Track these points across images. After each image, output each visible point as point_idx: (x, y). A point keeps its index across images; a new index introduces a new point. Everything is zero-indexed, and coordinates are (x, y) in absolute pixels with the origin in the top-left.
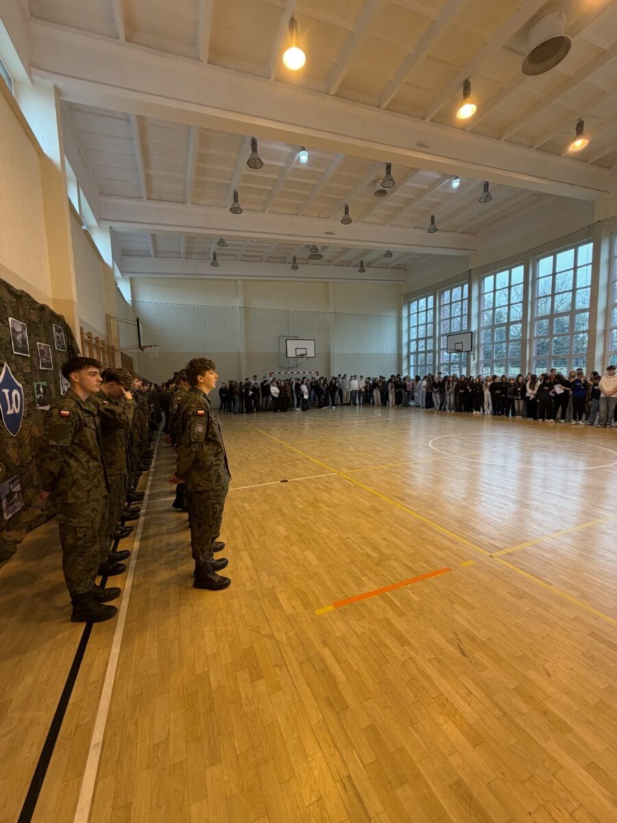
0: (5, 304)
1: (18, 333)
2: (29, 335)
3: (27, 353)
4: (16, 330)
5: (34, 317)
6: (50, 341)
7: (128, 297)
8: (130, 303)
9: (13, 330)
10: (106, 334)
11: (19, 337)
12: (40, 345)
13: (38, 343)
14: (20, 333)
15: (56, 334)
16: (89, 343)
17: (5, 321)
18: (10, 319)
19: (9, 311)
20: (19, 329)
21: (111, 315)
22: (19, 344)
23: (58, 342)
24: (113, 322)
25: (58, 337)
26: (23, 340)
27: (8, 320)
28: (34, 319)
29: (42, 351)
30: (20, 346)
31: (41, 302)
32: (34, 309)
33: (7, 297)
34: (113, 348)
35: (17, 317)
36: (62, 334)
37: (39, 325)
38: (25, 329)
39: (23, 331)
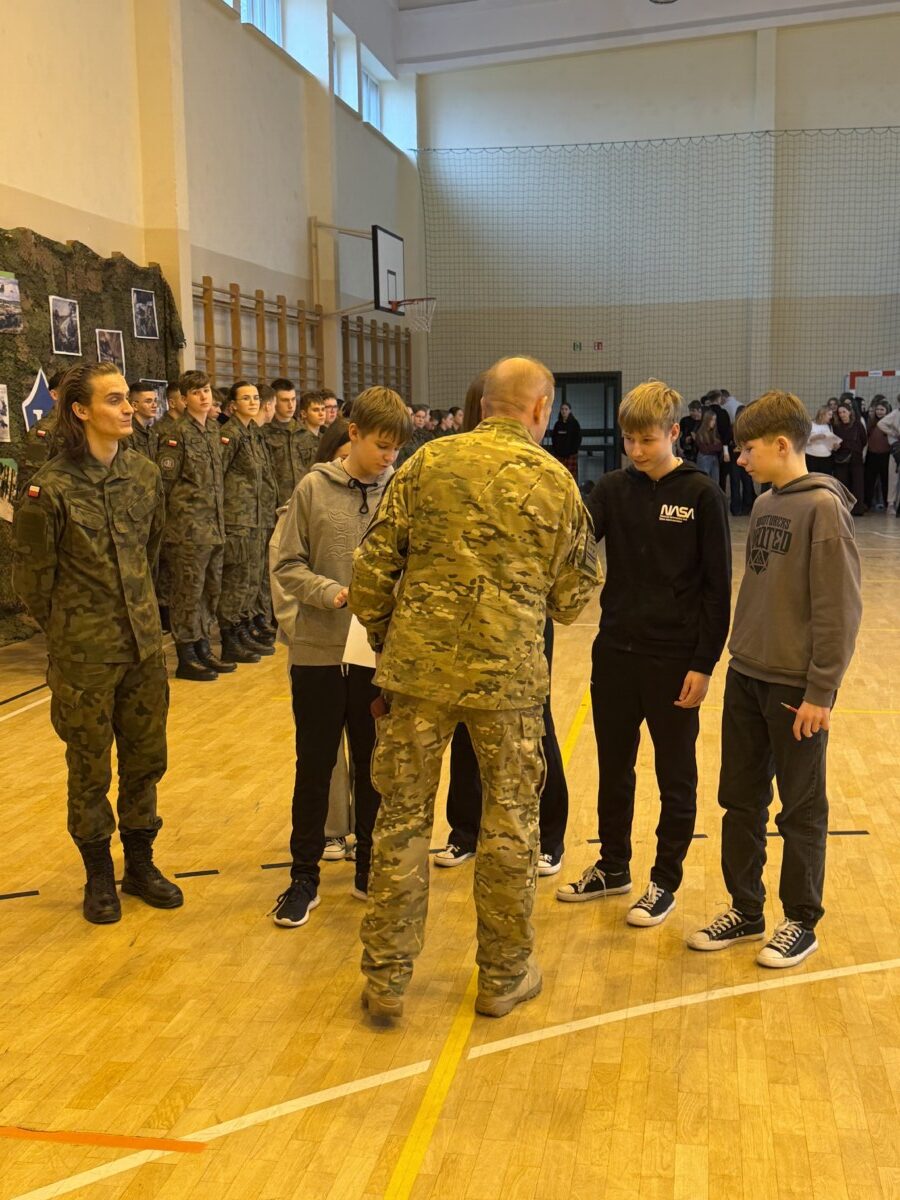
0: (45, 276)
1: (63, 318)
2: (82, 318)
3: (76, 349)
4: (61, 314)
5: (94, 284)
9: (56, 315)
11: (64, 326)
12: (102, 334)
13: (97, 331)
14: (67, 317)
17: (43, 302)
18: (51, 298)
19: (52, 286)
20: (64, 311)
22: (64, 336)
23: (143, 322)
25: (141, 312)
26: (72, 330)
27: (48, 301)
28: (93, 288)
29: (105, 345)
30: (65, 340)
31: (106, 255)
32: (94, 269)
33: (50, 262)
35: (62, 293)
36: (153, 304)
37: (102, 298)
38: (75, 310)
39: (71, 314)
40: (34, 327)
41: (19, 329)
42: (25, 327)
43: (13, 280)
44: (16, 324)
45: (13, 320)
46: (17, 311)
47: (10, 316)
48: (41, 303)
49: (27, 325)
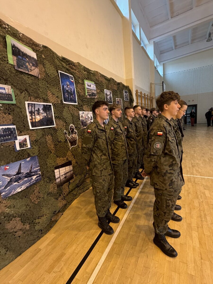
0: (103, 84)
1: (108, 95)
2: (113, 95)
3: (112, 103)
4: (107, 94)
5: (115, 88)
6: (122, 97)
7: (161, 73)
8: (162, 76)
9: (106, 94)
10: (150, 92)
11: (108, 97)
12: (117, 99)
13: (116, 98)
14: (109, 95)
15: (124, 94)
16: (141, 96)
17: (103, 91)
18: (105, 90)
19: (105, 87)
20: (108, 93)
21: (153, 83)
22: (109, 99)
23: (126, 97)
24: (153, 86)
26: (110, 98)
27: (104, 90)
28: (115, 89)
29: (118, 102)
30: (109, 100)
31: (118, 81)
32: (115, 84)
33: (104, 81)
34: (152, 98)
35: (108, 89)
36: (128, 94)
37: (117, 91)
38: (111, 93)
39: (110, 94)
40: (101, 97)
41: (96, 97)
42: (97, 97)
43: (94, 84)
44: (95, 95)
45: (94, 95)
46: (95, 92)
47: (93, 93)
48: (102, 91)
49: (98, 96)
